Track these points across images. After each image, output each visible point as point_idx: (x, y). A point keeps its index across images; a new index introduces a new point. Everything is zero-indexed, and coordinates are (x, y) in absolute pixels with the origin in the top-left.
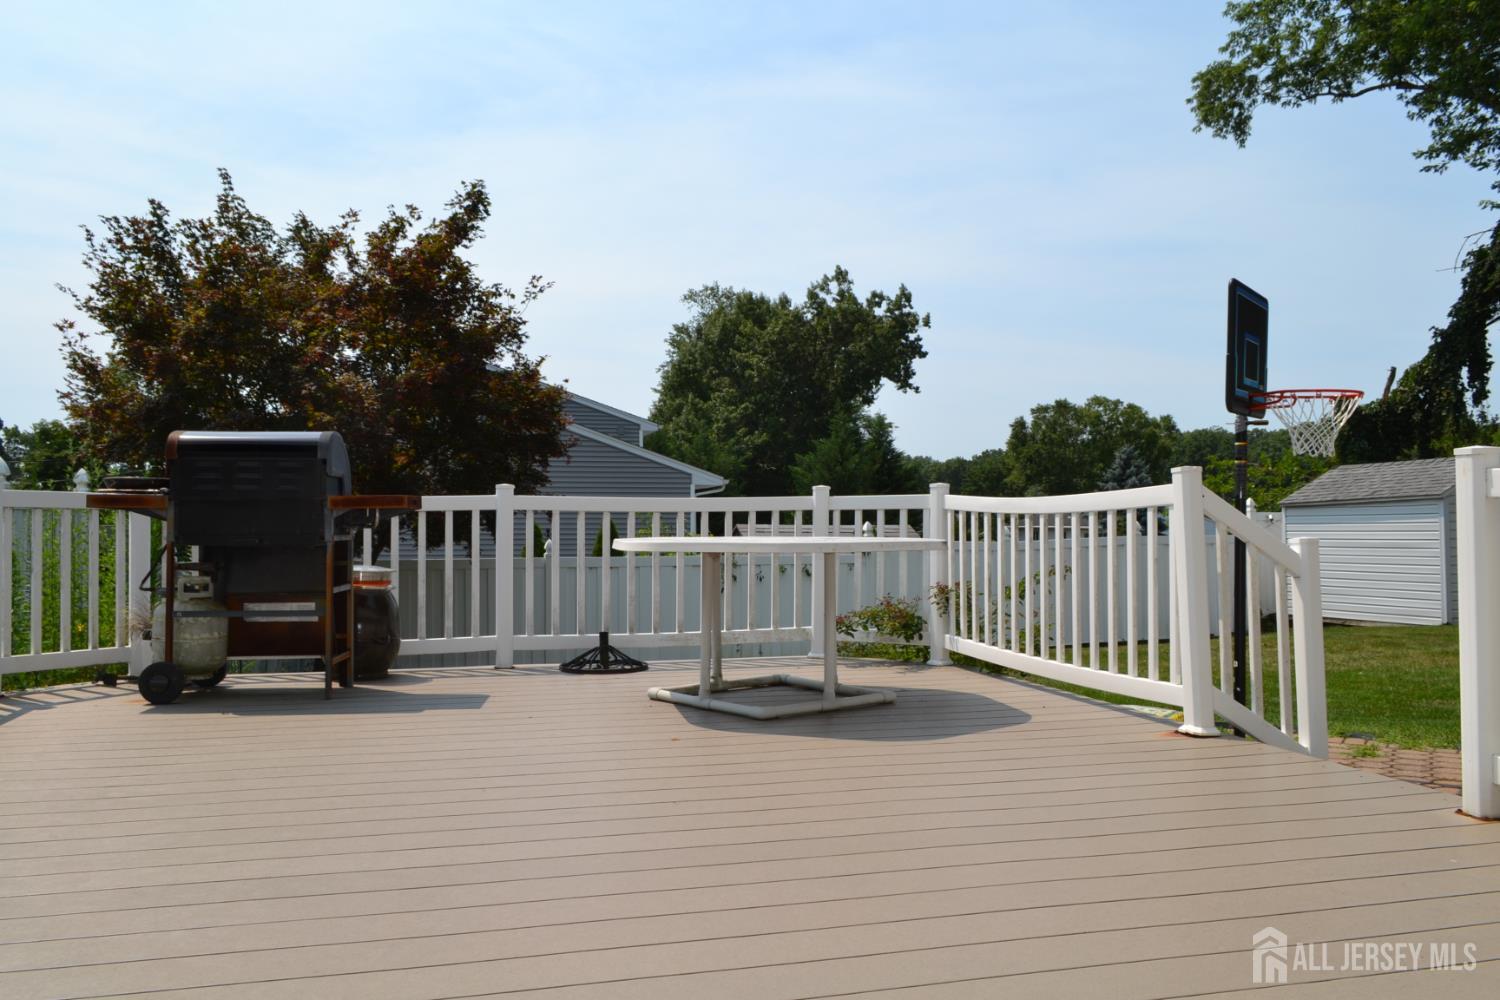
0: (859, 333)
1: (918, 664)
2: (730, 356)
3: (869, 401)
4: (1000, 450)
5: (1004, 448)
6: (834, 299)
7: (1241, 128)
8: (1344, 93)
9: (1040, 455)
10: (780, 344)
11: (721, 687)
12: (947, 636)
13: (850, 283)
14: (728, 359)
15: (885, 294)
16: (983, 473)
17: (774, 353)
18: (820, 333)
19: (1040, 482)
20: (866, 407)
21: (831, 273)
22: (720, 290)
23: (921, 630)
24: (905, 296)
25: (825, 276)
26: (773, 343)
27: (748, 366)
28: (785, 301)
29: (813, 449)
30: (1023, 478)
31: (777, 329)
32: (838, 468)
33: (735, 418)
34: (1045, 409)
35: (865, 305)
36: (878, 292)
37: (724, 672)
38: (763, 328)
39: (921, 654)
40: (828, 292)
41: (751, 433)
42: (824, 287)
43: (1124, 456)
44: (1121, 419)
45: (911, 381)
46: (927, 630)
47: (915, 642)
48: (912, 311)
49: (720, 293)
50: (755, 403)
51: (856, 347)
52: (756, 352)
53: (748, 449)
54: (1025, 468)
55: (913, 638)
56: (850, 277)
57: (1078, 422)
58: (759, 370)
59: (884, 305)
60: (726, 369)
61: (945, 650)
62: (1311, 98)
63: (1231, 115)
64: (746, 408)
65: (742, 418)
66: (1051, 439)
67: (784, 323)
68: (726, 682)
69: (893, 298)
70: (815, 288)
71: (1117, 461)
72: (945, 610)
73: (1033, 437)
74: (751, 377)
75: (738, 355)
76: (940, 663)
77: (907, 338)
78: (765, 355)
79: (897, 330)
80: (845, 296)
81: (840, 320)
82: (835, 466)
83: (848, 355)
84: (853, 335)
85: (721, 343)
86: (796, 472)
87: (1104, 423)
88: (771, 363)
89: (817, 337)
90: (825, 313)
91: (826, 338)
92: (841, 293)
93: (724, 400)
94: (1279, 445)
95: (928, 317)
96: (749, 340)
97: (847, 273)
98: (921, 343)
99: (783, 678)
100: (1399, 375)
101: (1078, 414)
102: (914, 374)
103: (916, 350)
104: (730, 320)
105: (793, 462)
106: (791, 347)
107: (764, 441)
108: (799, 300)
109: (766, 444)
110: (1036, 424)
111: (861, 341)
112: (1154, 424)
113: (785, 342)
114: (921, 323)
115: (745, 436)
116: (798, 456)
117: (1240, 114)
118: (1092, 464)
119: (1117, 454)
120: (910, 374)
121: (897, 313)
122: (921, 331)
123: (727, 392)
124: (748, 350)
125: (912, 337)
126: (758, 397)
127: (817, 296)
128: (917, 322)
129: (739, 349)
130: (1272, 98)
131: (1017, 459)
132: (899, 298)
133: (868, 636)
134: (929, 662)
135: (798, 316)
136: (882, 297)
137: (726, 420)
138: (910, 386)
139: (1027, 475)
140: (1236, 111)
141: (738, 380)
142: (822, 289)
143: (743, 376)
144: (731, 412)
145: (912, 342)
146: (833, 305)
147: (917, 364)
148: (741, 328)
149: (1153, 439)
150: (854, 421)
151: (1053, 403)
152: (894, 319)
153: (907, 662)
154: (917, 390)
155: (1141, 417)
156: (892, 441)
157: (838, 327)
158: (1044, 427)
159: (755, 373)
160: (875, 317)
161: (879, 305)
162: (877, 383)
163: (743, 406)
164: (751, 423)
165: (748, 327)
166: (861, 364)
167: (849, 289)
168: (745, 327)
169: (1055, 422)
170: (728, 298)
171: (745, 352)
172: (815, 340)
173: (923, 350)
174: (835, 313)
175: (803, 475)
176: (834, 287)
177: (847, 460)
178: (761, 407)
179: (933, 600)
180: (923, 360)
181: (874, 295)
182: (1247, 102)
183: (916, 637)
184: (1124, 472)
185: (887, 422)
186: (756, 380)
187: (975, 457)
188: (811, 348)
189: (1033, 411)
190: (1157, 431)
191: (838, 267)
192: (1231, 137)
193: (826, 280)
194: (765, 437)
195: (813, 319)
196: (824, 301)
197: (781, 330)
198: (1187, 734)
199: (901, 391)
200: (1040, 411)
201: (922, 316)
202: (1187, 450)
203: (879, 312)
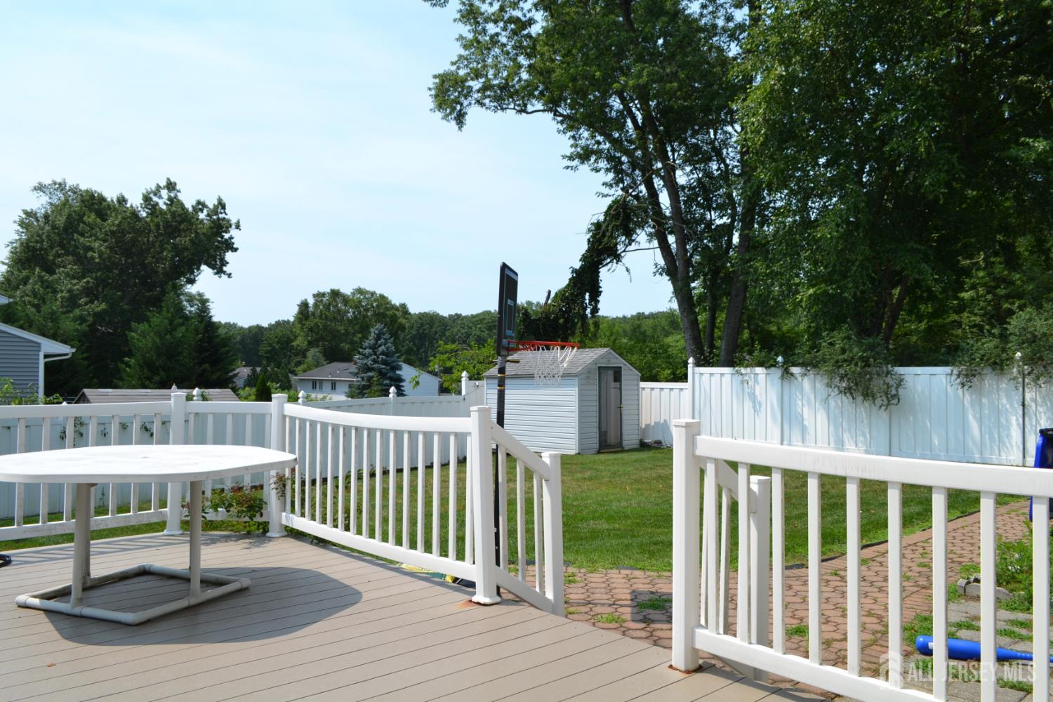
0: (185, 231)
1: (258, 536)
2: (75, 240)
3: (192, 282)
4: (288, 321)
5: (292, 319)
6: (165, 203)
7: (460, 119)
8: (523, 110)
9: (318, 326)
10: (118, 234)
11: (89, 584)
12: (284, 514)
13: (179, 191)
14: (73, 243)
15: (207, 203)
16: (276, 337)
17: (114, 240)
18: (153, 228)
19: (318, 346)
20: (189, 286)
21: (163, 183)
22: (67, 185)
23: (261, 508)
24: (222, 205)
25: (158, 185)
26: (113, 233)
27: (91, 249)
28: (122, 200)
29: (148, 321)
30: (306, 343)
31: (117, 222)
32: (168, 336)
33: (78, 289)
34: (323, 295)
35: (190, 209)
36: (202, 200)
37: (92, 567)
38: (104, 220)
39: (261, 527)
40: (160, 197)
41: (92, 302)
42: (157, 192)
43: (377, 332)
44: (374, 305)
45: (225, 268)
46: (267, 509)
47: (258, 519)
48: (226, 217)
49: (67, 188)
50: (96, 279)
51: (184, 241)
52: (97, 239)
53: (89, 315)
54: (307, 335)
55: (255, 516)
56: (178, 187)
57: (346, 305)
58: (101, 254)
59: (205, 212)
60: (71, 250)
61: (281, 525)
62: (502, 109)
63: (455, 108)
64: (88, 282)
65: (84, 290)
66: (326, 317)
67: (123, 218)
68: (95, 579)
69: (211, 206)
70: (150, 193)
71: (372, 334)
72: (282, 494)
73: (313, 314)
74: (93, 258)
75: (82, 239)
76: (277, 535)
77: (222, 237)
78: (105, 241)
79: (215, 230)
80: (173, 201)
81: (170, 220)
82: (166, 334)
83: (175, 246)
84: (179, 231)
85: (66, 229)
86: (133, 338)
87: (363, 306)
88: (111, 248)
89: (150, 231)
90: (158, 213)
91: (158, 232)
92: (170, 199)
93: (67, 275)
94: (471, 325)
95: (239, 222)
96: (92, 228)
97: (175, 184)
98: (233, 241)
99: (147, 568)
100: (552, 295)
101: (346, 300)
102: (227, 263)
103: (229, 246)
104: (74, 211)
105: (131, 330)
106: (129, 236)
107: (103, 310)
108: (135, 201)
109: (104, 311)
110: (316, 305)
111: (186, 236)
112: (394, 307)
113: (123, 233)
114: (233, 227)
115: (86, 304)
116: (133, 324)
117: (461, 110)
118: (354, 334)
119: (372, 330)
120: (224, 263)
121: (215, 217)
122: (233, 232)
123: (72, 269)
124: (91, 236)
125: (226, 236)
126: (99, 274)
127: (151, 199)
128: (231, 226)
129: (82, 235)
130: (480, 103)
131: (302, 329)
132: (216, 207)
133: (217, 516)
134: (268, 534)
135: (134, 214)
136: (204, 205)
137: (69, 291)
138: (224, 272)
139: (309, 341)
140: (458, 107)
141: (80, 260)
142: (155, 194)
143: (86, 257)
144: (75, 285)
145: (226, 240)
146: (164, 207)
147: (229, 256)
148: (85, 218)
149: (394, 319)
150: (178, 295)
151: (329, 291)
152: (212, 222)
153: (248, 535)
154: (229, 275)
155: (388, 303)
156: (211, 317)
157: (167, 223)
158: (321, 307)
159: (96, 255)
160: (198, 219)
161: (202, 210)
162: (198, 269)
163: (85, 280)
164: (91, 294)
165: (91, 218)
166: (186, 254)
167: (176, 197)
168: (89, 217)
169: (330, 304)
170: (75, 193)
171: (88, 237)
172: (149, 233)
173: (235, 246)
174: (166, 213)
175: (138, 340)
176: (164, 193)
177: (175, 330)
178: (102, 282)
179: (273, 486)
180: (234, 253)
181: (199, 203)
182: (465, 103)
183: (258, 515)
184: (377, 343)
185: (205, 297)
186: (97, 260)
187: (270, 325)
188: (146, 239)
189: (314, 296)
190: (396, 312)
191: (168, 179)
192: (453, 123)
193: (158, 188)
194: (103, 306)
195: (147, 217)
196: (157, 204)
197: (120, 223)
198: (479, 603)
199: (217, 276)
200: (319, 296)
201: (233, 221)
202: (415, 326)
203: (202, 216)
